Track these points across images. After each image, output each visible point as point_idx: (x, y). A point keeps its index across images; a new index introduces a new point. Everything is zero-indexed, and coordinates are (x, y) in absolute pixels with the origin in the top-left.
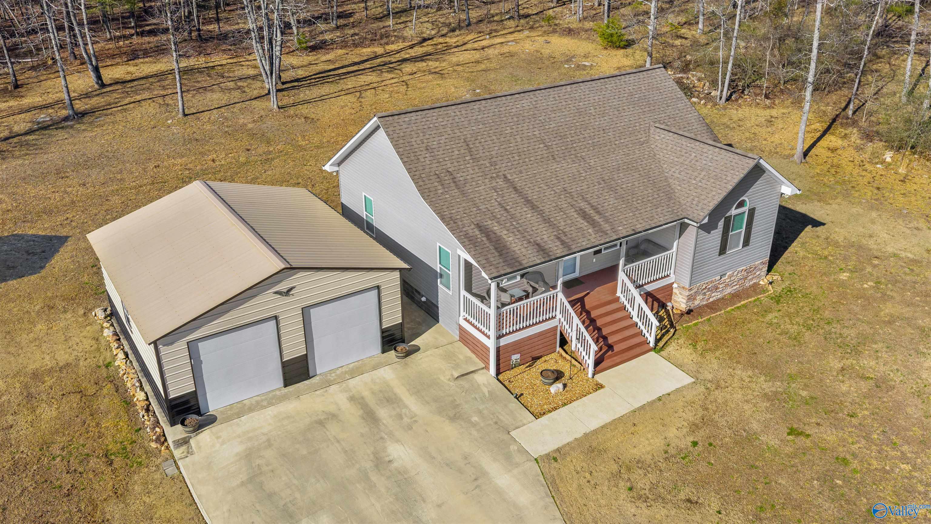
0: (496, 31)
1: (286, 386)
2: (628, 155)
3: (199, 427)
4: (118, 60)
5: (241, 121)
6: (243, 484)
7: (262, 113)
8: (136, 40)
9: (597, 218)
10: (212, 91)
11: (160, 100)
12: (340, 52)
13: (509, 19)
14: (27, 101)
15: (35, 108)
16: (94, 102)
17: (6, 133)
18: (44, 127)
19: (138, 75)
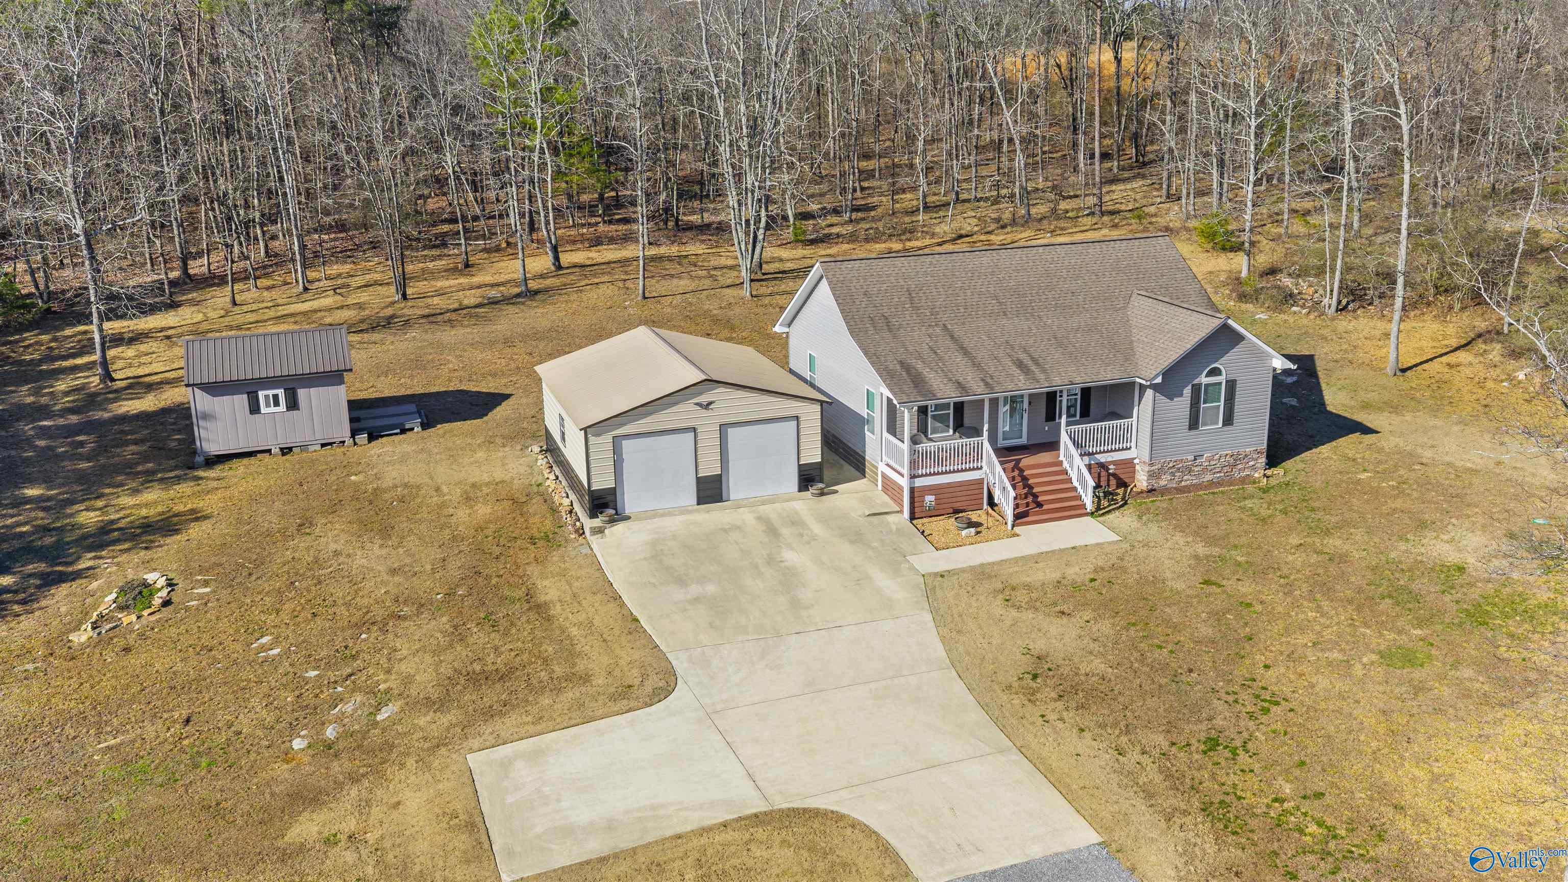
0: (1062, 229)
1: (698, 504)
2: (1096, 318)
3: (612, 521)
4: (579, 246)
5: (706, 307)
6: (645, 559)
7: (732, 300)
8: (602, 228)
9: (1033, 368)
10: (680, 278)
11: (621, 284)
12: (846, 246)
13: (1088, 215)
14: (477, 280)
15: (486, 285)
16: (549, 282)
17: (456, 306)
18: (494, 302)
19: (600, 260)
